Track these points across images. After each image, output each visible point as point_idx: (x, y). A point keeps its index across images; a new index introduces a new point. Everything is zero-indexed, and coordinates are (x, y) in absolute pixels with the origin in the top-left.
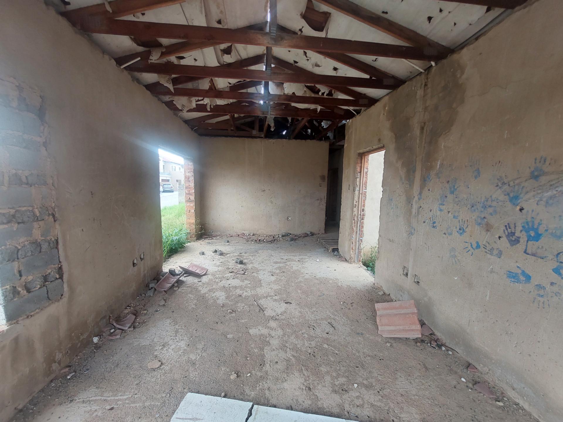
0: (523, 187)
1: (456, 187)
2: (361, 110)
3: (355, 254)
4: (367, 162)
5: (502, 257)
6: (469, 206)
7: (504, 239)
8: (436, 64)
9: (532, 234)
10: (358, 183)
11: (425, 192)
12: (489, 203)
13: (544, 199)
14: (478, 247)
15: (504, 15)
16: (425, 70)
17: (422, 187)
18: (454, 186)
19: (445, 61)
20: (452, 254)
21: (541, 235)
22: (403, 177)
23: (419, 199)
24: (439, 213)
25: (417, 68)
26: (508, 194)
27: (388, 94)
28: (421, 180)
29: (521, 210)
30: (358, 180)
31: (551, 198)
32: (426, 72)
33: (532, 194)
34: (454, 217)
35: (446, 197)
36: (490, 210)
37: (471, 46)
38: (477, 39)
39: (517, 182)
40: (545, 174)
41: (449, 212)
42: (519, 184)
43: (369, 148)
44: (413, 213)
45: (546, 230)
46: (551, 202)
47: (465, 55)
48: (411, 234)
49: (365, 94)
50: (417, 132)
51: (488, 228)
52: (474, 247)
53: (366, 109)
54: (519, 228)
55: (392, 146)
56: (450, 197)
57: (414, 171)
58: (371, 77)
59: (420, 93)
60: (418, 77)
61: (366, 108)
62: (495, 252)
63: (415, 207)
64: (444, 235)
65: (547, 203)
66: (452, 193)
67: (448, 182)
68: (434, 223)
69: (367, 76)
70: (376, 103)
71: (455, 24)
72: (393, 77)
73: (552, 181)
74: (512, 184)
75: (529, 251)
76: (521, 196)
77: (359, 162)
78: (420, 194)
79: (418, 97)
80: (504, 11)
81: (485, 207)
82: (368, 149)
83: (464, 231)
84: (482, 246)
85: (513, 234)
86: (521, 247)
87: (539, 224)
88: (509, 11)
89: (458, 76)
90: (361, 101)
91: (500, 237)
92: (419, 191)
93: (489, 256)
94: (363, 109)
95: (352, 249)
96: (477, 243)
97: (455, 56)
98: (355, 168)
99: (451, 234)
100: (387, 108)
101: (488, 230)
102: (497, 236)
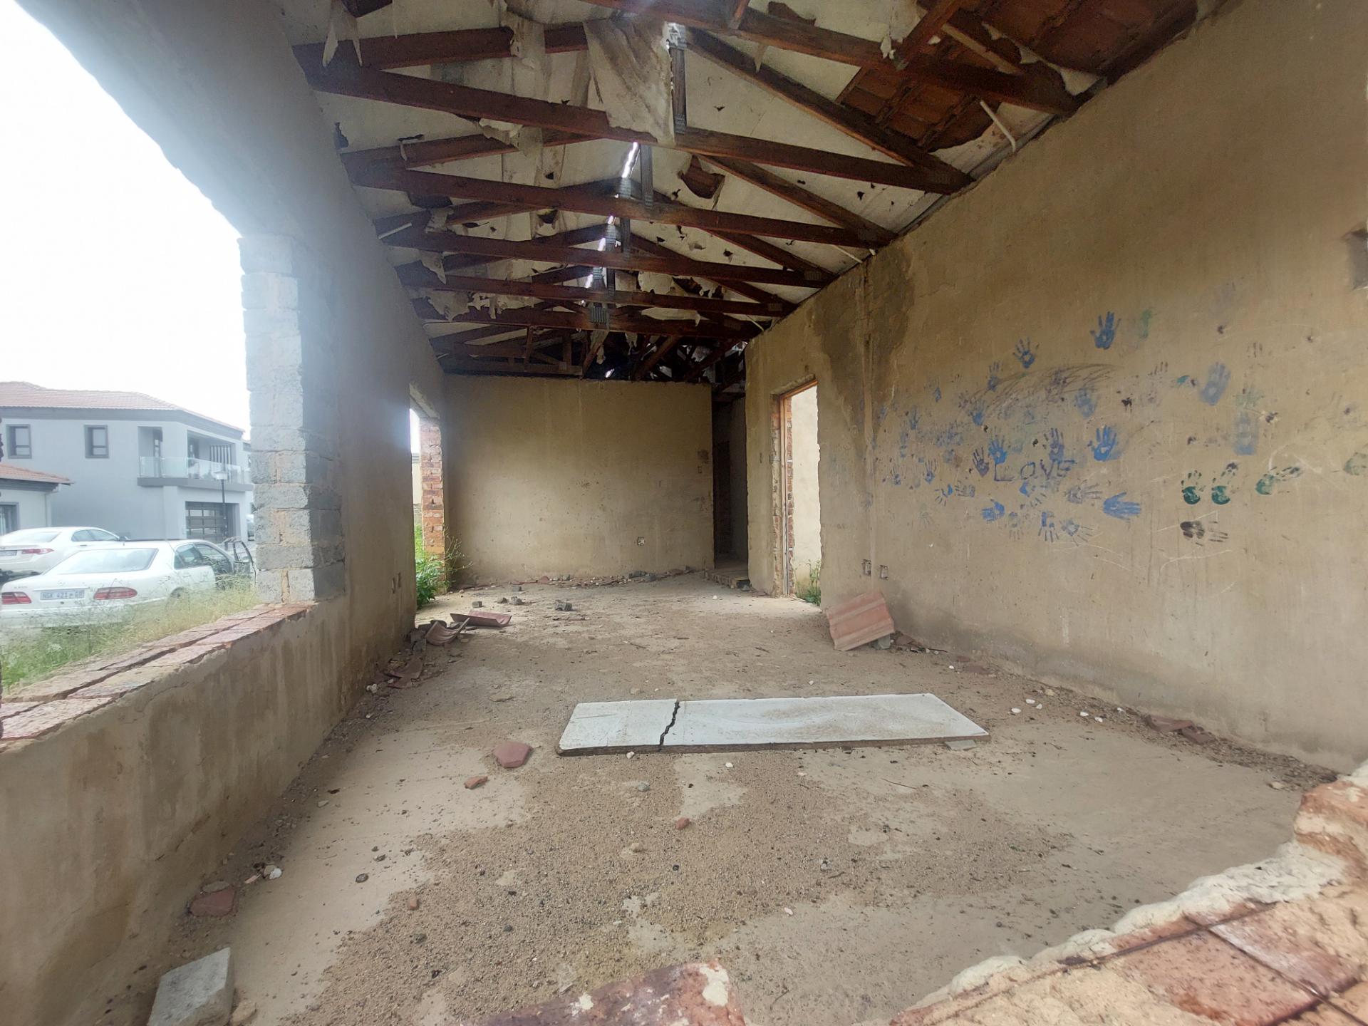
0: (984, 401)
1: (917, 419)
2: (770, 322)
3: (782, 578)
4: (789, 410)
5: (976, 494)
6: (935, 440)
7: (975, 471)
8: (877, 252)
9: (998, 455)
10: (776, 449)
11: (881, 434)
12: (954, 430)
13: (1003, 411)
14: (950, 491)
15: (942, 201)
16: (863, 260)
17: (875, 430)
18: (915, 418)
19: (886, 249)
20: (924, 512)
21: (1006, 453)
22: (848, 419)
23: (874, 448)
24: (900, 460)
25: (853, 257)
26: (972, 414)
27: (813, 295)
28: (873, 418)
29: (986, 429)
30: (776, 442)
31: (1009, 407)
32: (865, 263)
33: (992, 407)
34: (920, 460)
35: (907, 435)
36: (957, 439)
37: (914, 233)
38: (920, 223)
39: (977, 396)
40: (999, 381)
41: (913, 455)
42: (980, 400)
43: (790, 384)
44: (869, 471)
45: (1009, 447)
46: (1009, 412)
47: (909, 243)
48: (868, 504)
49: (776, 295)
50: (861, 349)
51: (957, 462)
52: (946, 492)
53: (781, 320)
54: (987, 452)
55: (827, 375)
56: (912, 433)
57: (862, 409)
58: (785, 268)
59: (859, 291)
60: (855, 269)
61: (779, 318)
62: (968, 491)
63: (869, 461)
64: (911, 491)
65: (1006, 414)
66: (913, 427)
67: (907, 414)
68: (897, 477)
69: (779, 267)
70: (795, 309)
71: (893, 203)
72: (819, 269)
73: (1005, 389)
74: (973, 399)
75: (999, 478)
76: (984, 412)
77: (775, 409)
78: (874, 440)
79: (857, 298)
80: (941, 197)
81: (951, 437)
82: (788, 386)
83: (933, 476)
84: (954, 488)
85: (982, 460)
86: (990, 474)
87: (1003, 441)
88: (947, 197)
89: (904, 270)
90: (772, 307)
91: (970, 470)
92: (872, 436)
93: (963, 498)
94: (774, 319)
95: (776, 569)
96: (949, 486)
97: (898, 244)
98: (769, 420)
99: (918, 486)
100: (813, 317)
101: (957, 466)
102: (967, 470)
